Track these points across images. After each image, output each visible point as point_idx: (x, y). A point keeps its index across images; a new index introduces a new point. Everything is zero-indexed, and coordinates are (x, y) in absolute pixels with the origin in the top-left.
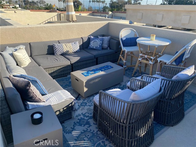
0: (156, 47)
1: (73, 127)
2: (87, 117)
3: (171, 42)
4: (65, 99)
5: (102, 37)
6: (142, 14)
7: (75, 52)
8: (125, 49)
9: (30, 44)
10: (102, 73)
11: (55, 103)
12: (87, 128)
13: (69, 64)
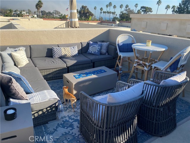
0: (151, 52)
1: (55, 128)
2: (72, 119)
3: (167, 48)
4: (49, 98)
5: (101, 43)
6: (147, 23)
7: (73, 56)
8: (121, 55)
9: (30, 46)
10: (94, 76)
11: (38, 101)
12: (69, 130)
13: (65, 67)
